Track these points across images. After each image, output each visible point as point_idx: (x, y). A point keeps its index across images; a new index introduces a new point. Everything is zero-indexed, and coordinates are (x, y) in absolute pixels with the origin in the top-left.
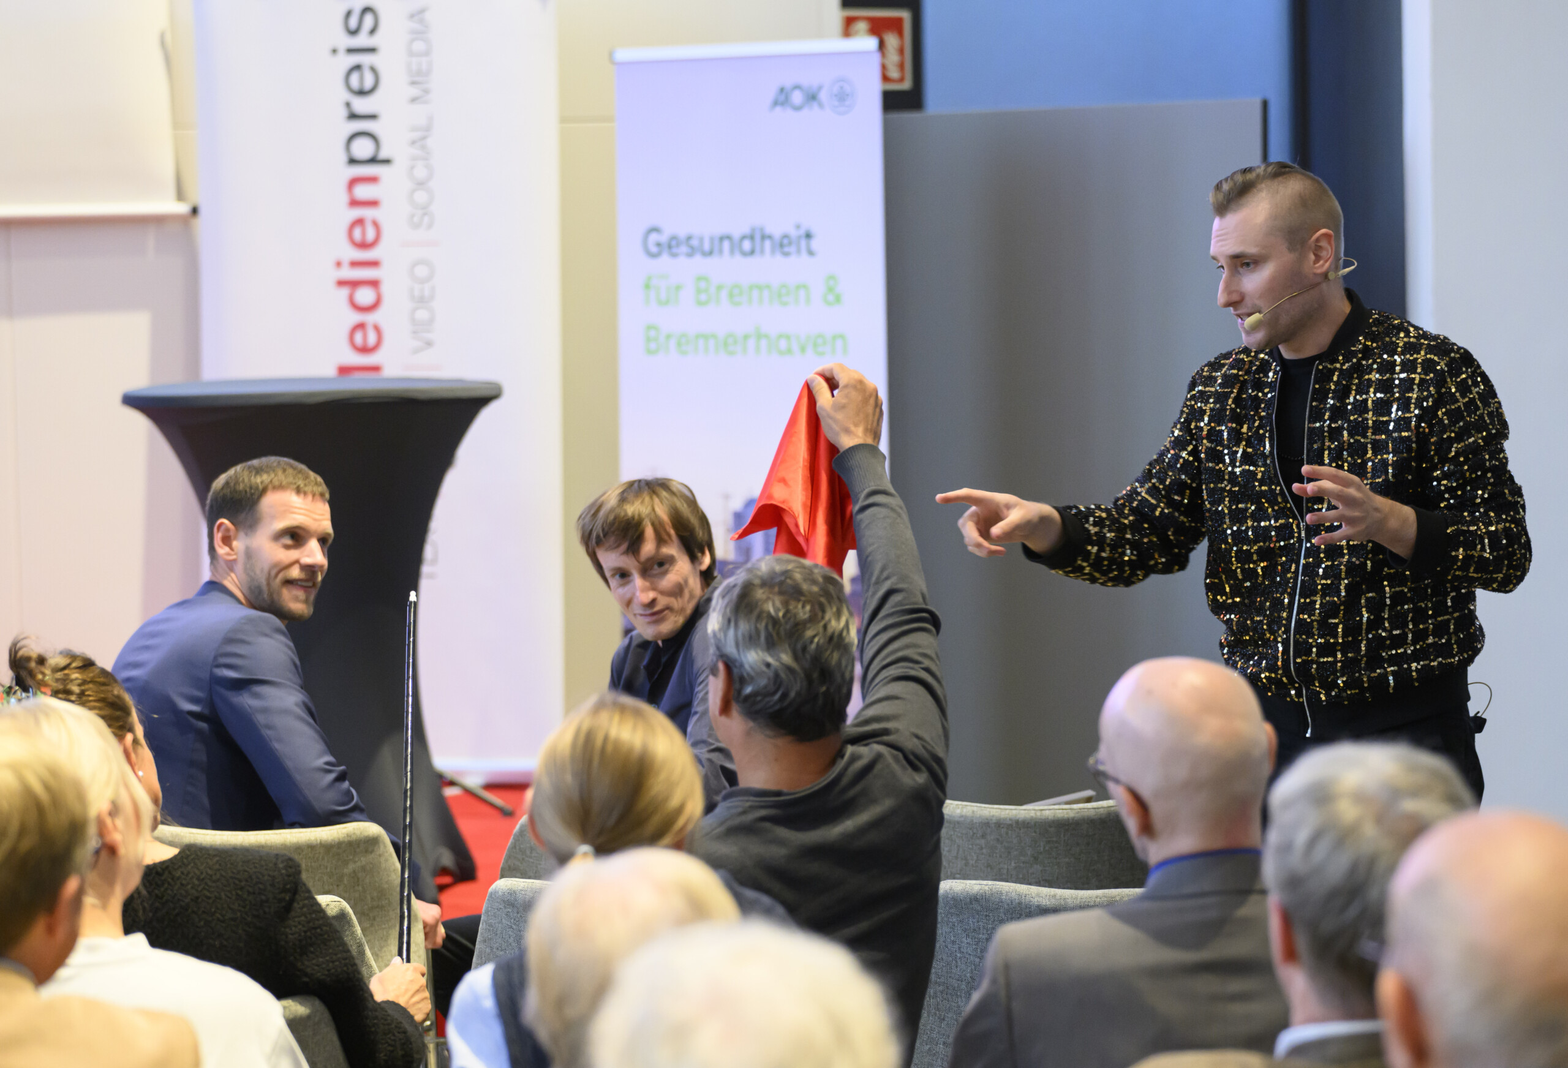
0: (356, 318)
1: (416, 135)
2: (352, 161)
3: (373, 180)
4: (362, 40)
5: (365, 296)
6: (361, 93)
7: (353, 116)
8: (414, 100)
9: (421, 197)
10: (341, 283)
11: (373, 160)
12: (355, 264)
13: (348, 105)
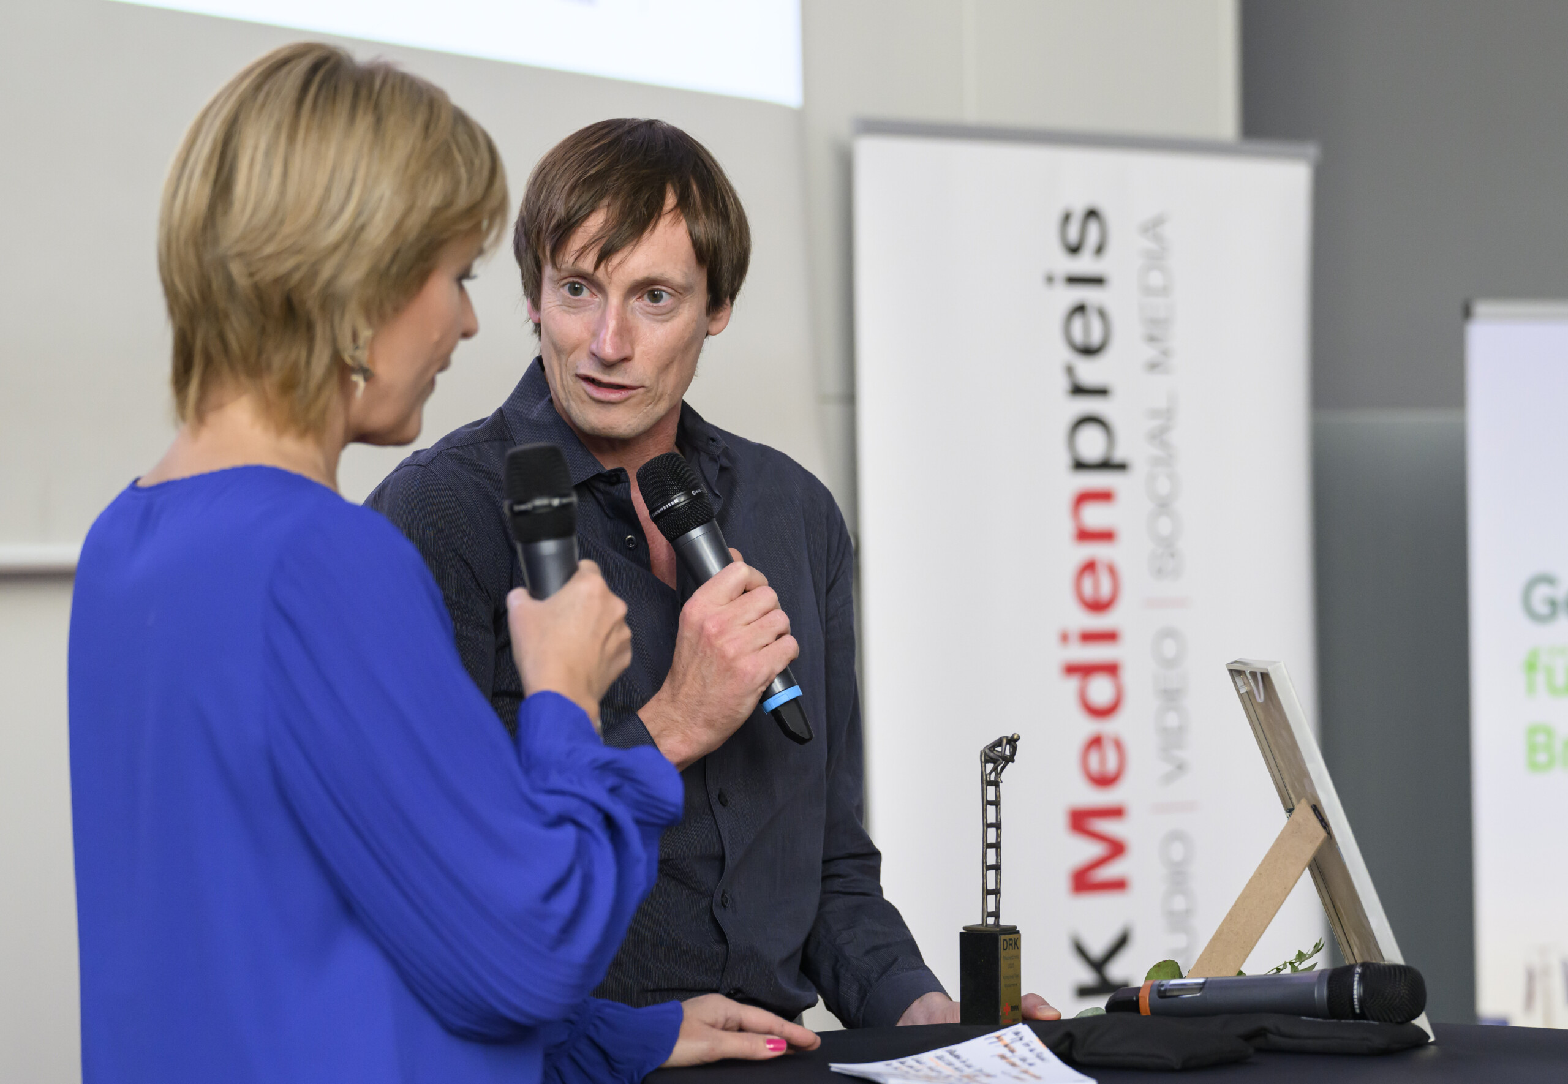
0: (1091, 727)
1: (1156, 423)
2: (1080, 465)
3: (1104, 496)
4: (1084, 264)
5: (1101, 690)
6: (1088, 351)
7: (1078, 390)
8: (1153, 367)
9: (1165, 526)
10: (1072, 669)
11: (1106, 465)
12: (1089, 637)
13: (1070, 370)
